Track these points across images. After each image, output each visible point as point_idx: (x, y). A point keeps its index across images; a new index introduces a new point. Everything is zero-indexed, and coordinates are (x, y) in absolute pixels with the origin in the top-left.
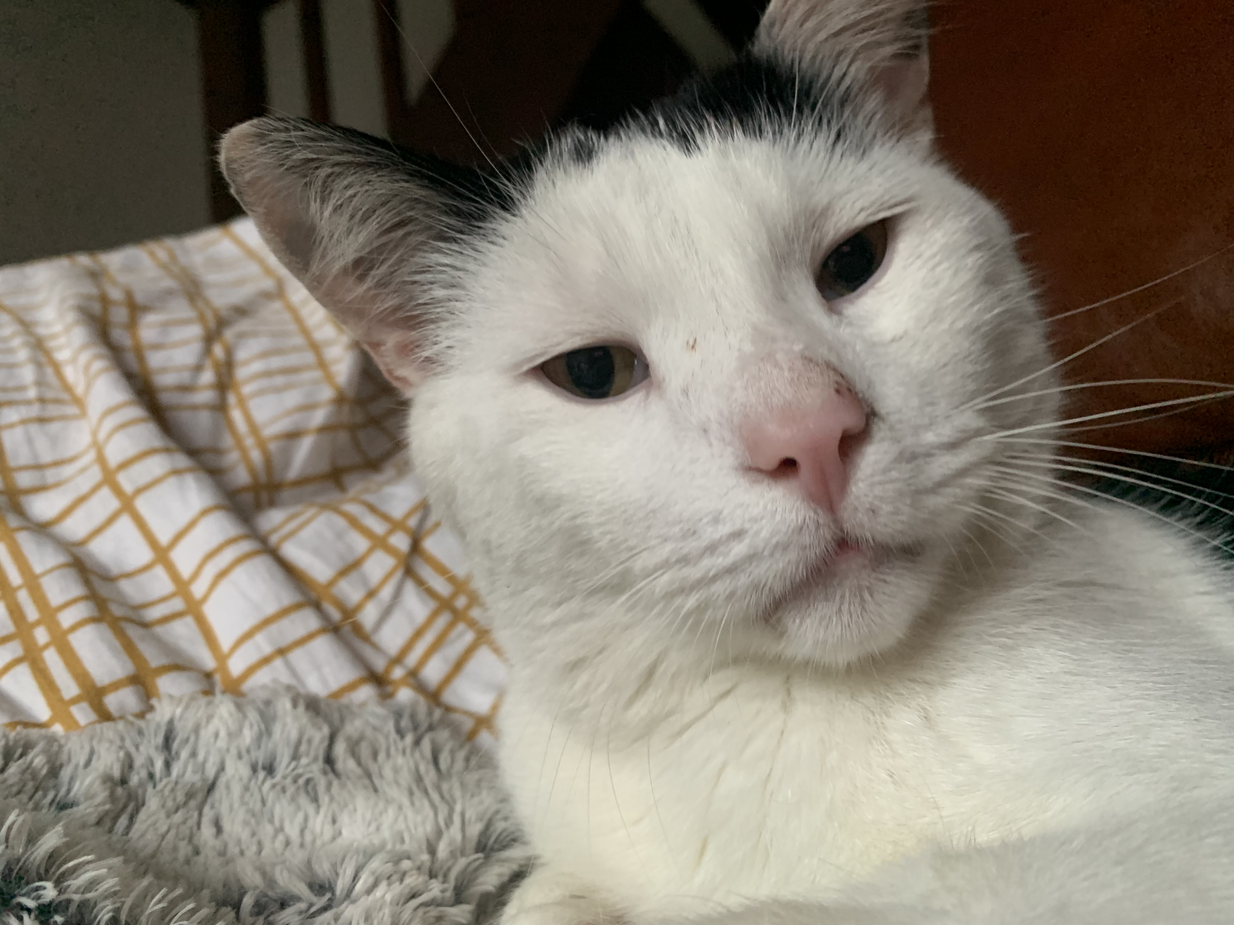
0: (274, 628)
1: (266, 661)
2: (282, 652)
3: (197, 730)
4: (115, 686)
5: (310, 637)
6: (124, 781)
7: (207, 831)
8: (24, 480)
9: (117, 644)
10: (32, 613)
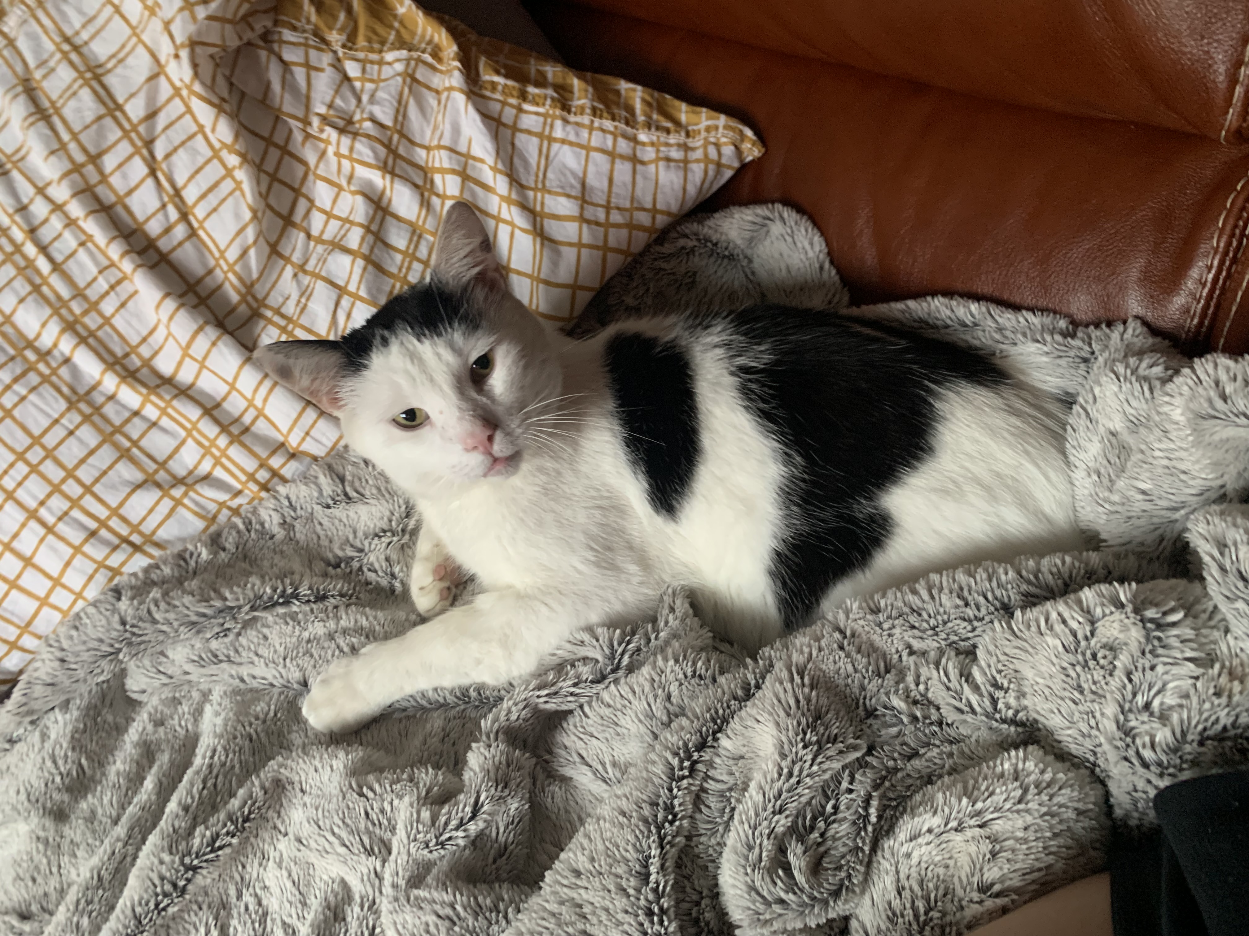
0: (299, 423)
1: (303, 439)
2: (307, 434)
3: (298, 497)
4: (256, 471)
5: (315, 422)
6: (285, 522)
7: (318, 527)
8: (145, 351)
9: (246, 452)
10: (206, 443)
